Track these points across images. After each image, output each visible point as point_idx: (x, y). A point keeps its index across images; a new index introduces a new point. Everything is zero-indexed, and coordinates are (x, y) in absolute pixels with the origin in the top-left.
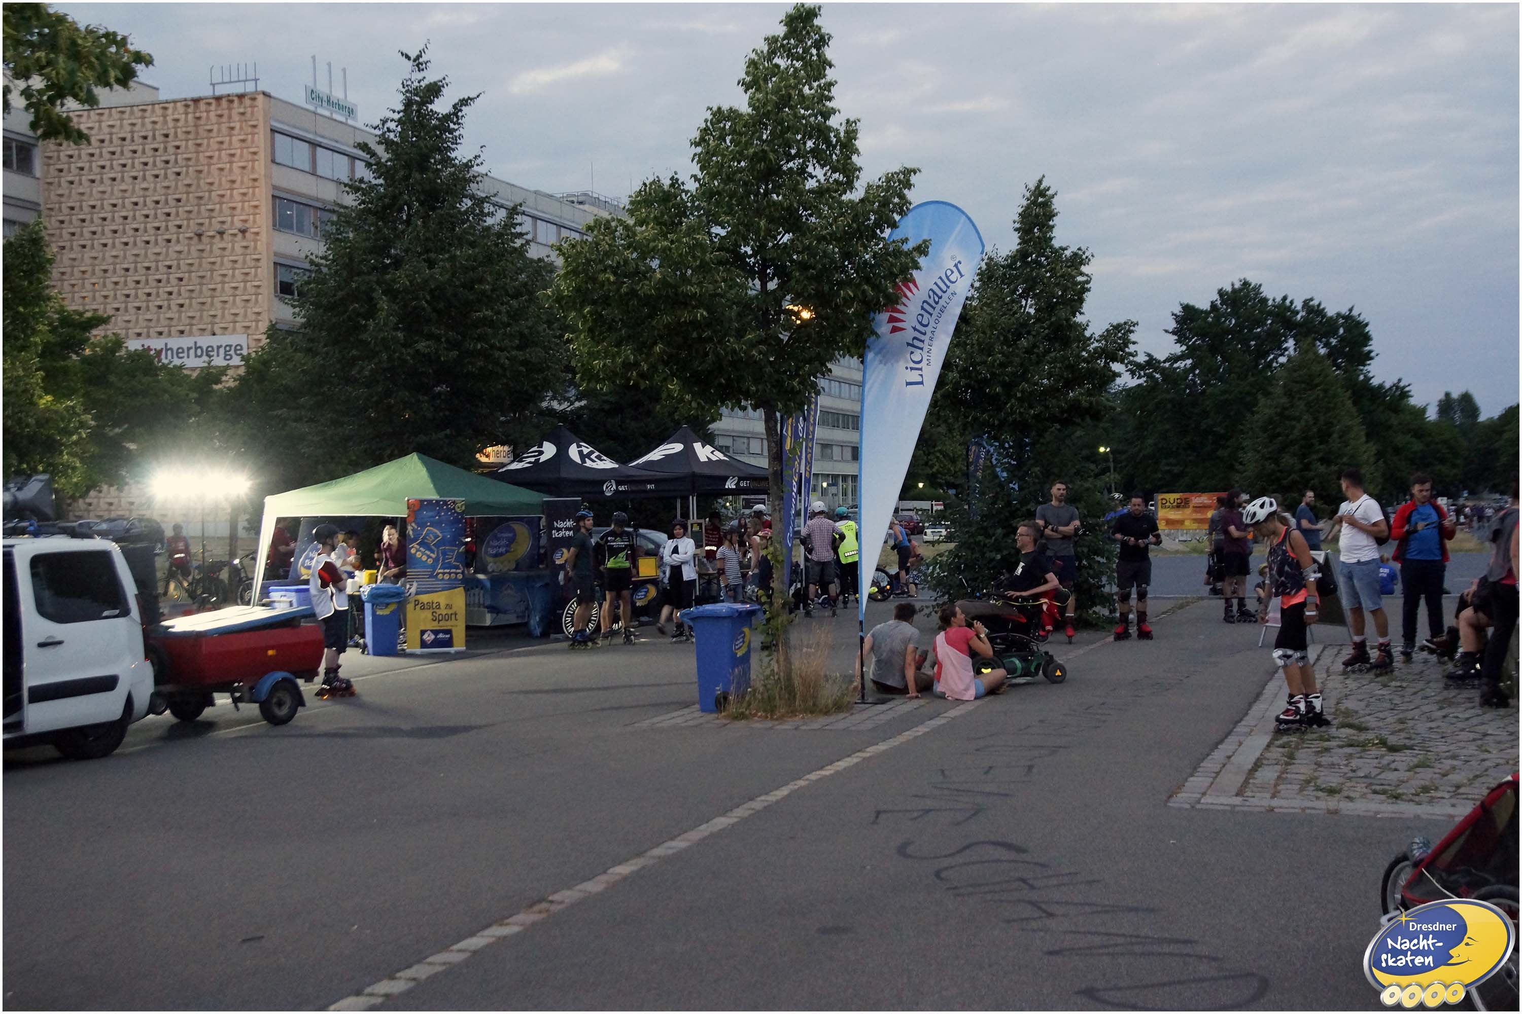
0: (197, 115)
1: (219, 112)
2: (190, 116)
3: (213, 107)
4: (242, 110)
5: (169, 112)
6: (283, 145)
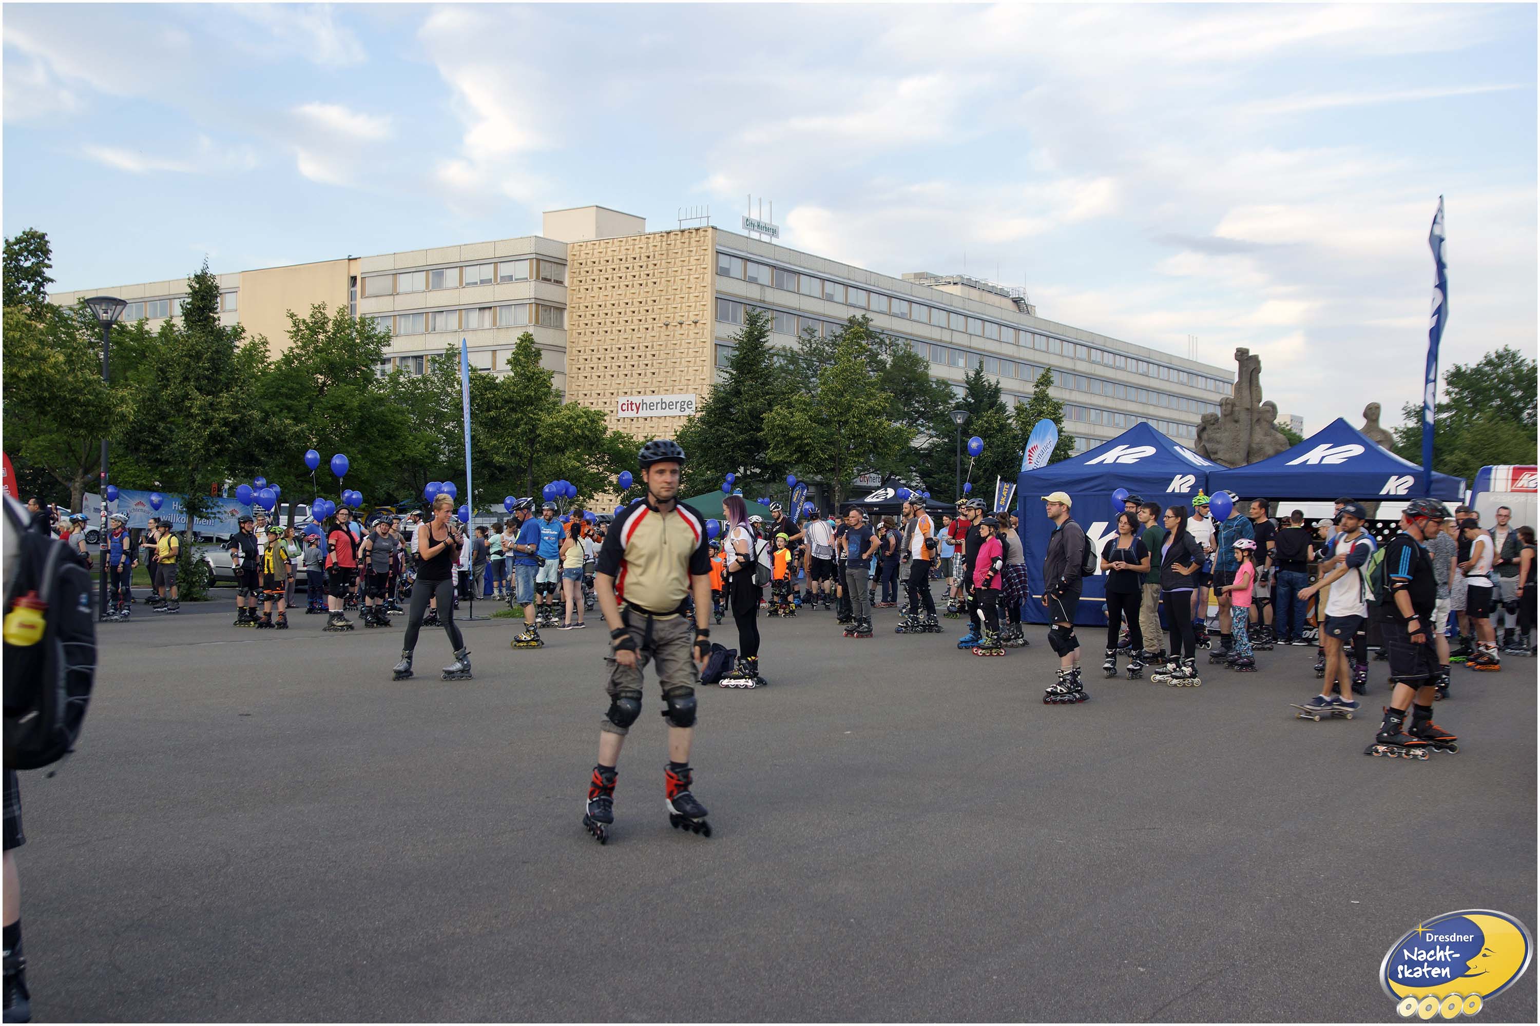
0: (669, 243)
1: (683, 241)
2: (664, 243)
3: (679, 237)
4: (697, 239)
5: (651, 240)
6: (724, 261)
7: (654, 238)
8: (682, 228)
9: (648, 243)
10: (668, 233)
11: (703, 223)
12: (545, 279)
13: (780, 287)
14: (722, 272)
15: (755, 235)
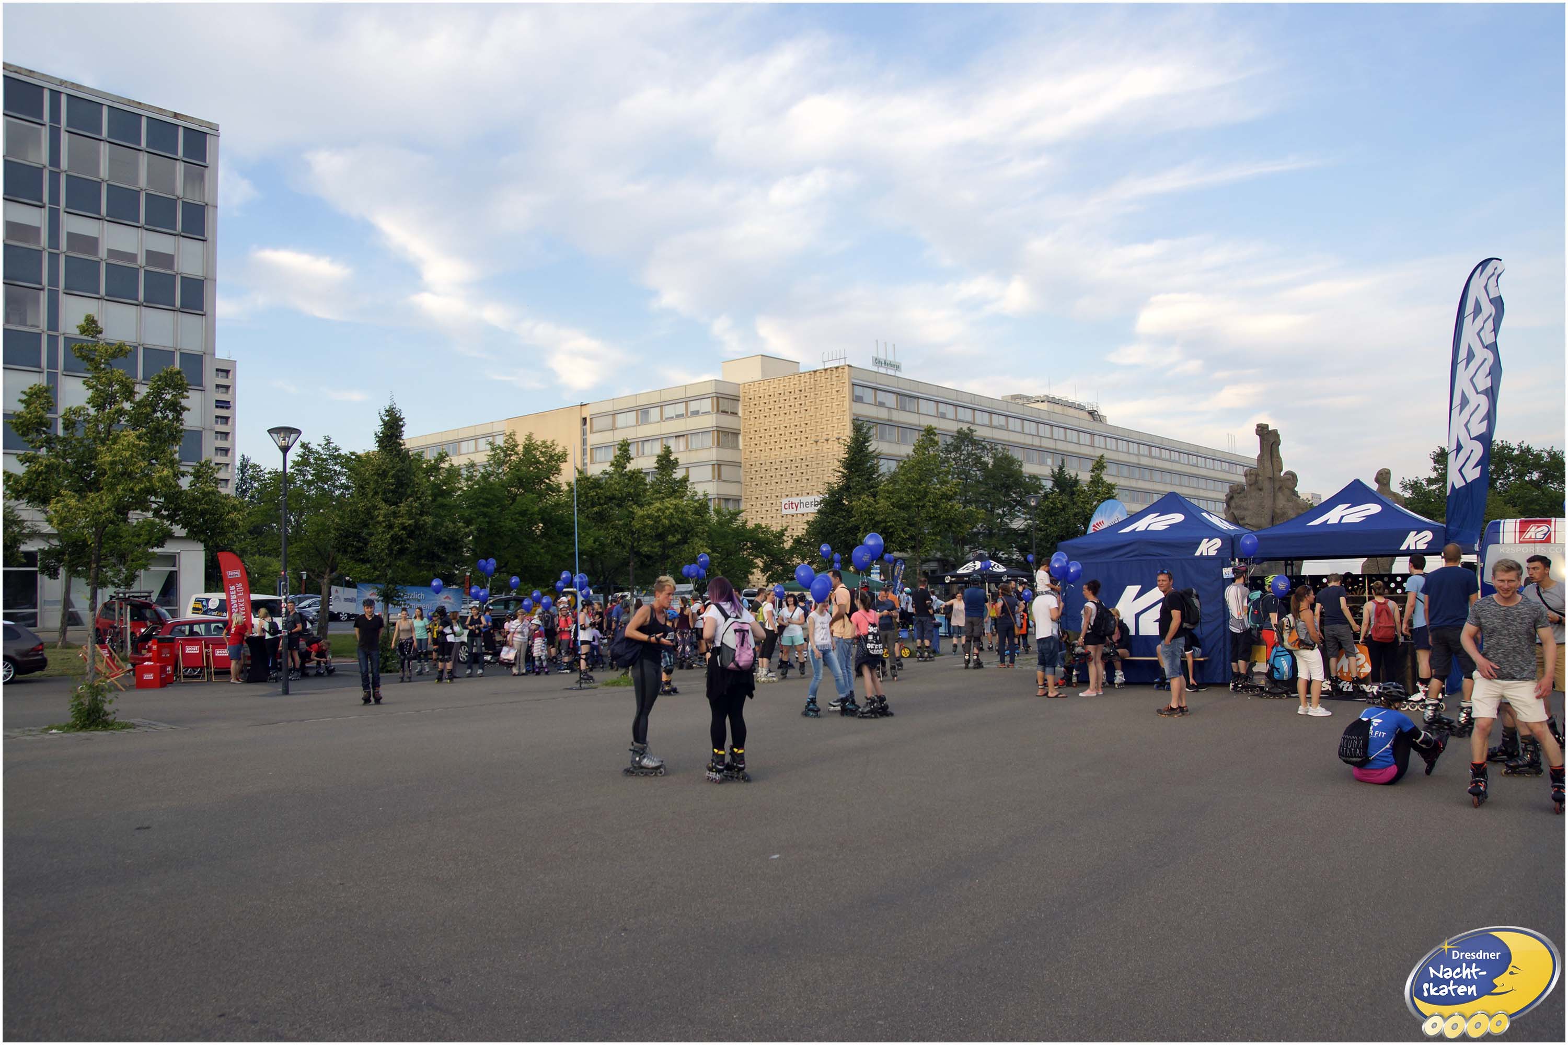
0: (816, 379)
1: (826, 377)
2: (812, 380)
3: (823, 374)
4: (837, 375)
5: (802, 378)
6: (859, 391)
7: (805, 376)
8: (826, 367)
9: (800, 381)
10: (815, 372)
11: (842, 363)
12: (724, 412)
13: (903, 409)
14: (858, 399)
15: (882, 370)
